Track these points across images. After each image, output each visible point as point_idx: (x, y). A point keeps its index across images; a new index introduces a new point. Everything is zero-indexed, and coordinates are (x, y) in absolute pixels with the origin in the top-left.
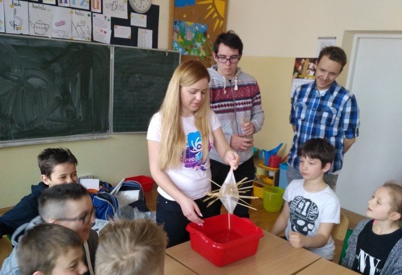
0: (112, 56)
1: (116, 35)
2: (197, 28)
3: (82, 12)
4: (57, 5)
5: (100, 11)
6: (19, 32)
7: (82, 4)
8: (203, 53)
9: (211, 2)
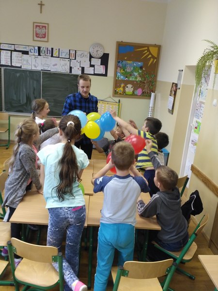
2: (135, 64)
3: (65, 59)
5: (74, 58)
6: (37, 69)
7: (65, 56)
8: (139, 79)
9: (146, 48)
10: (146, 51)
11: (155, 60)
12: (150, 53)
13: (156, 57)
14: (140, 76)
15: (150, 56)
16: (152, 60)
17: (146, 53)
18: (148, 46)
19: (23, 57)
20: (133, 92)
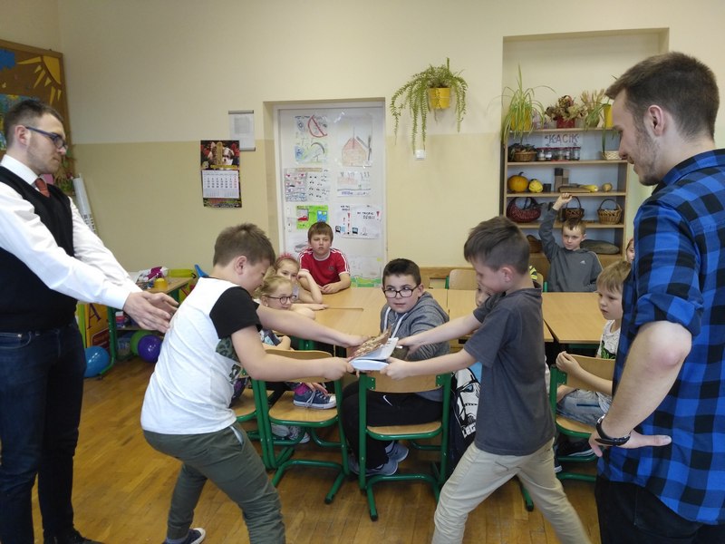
9: (38, 60)
10: (39, 68)
11: (60, 92)
12: (48, 74)
13: (59, 83)
15: (48, 81)
16: (53, 90)
17: (40, 72)
18: (40, 53)
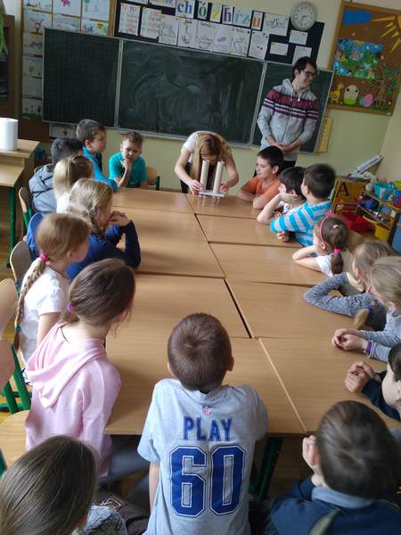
0: (264, 71)
1: (272, 52)
2: (368, 48)
3: (243, 29)
4: (221, 23)
5: (259, 29)
6: (187, 46)
7: (243, 22)
8: (371, 76)
9: (393, 18)
12: (398, 28)
14: (374, 71)
15: (397, 34)
16: (399, 41)
17: (391, 27)
18: (396, 14)
19: (163, 20)
20: (357, 100)
